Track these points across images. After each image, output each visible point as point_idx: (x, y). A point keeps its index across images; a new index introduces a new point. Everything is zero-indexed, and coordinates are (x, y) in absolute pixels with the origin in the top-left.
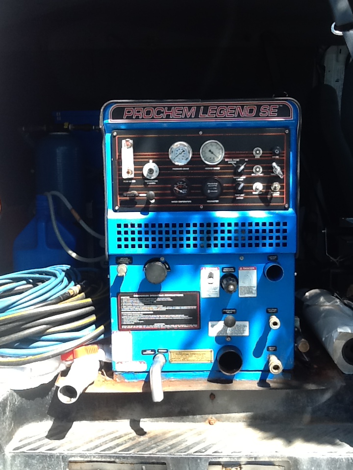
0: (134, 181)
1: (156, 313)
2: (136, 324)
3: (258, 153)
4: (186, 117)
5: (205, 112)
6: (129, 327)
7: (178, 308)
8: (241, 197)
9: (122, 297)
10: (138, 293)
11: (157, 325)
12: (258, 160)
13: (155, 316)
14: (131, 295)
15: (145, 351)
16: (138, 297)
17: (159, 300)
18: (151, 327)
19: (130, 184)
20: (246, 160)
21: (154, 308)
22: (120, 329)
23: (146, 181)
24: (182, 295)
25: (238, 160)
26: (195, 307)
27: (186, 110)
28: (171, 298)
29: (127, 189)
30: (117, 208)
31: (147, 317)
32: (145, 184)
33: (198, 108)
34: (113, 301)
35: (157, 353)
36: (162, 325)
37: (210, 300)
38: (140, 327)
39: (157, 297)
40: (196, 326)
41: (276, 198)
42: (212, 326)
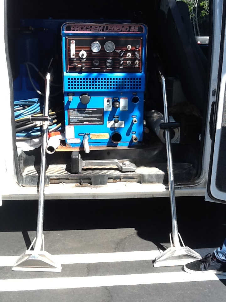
0: (75, 59)
1: (84, 117)
2: (76, 122)
4: (98, 31)
5: (107, 29)
6: (73, 124)
7: (94, 115)
8: (122, 67)
9: (70, 111)
10: (77, 109)
11: (85, 123)
12: (129, 50)
13: (84, 119)
14: (74, 110)
15: (80, 134)
16: (77, 111)
17: (86, 112)
18: (83, 123)
19: (74, 60)
20: (124, 50)
21: (84, 115)
22: (69, 125)
23: (81, 59)
25: (120, 50)
26: (101, 115)
27: (98, 27)
28: (91, 111)
29: (73, 63)
30: (68, 71)
31: (81, 119)
32: (80, 60)
33: (104, 27)
34: (66, 112)
35: (85, 135)
36: (87, 123)
37: (108, 111)
38: (78, 123)
39: (85, 110)
40: (102, 123)
42: (109, 123)
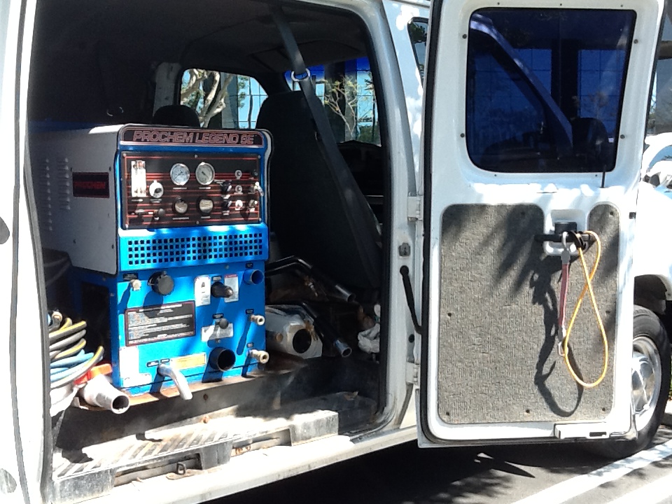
0: (141, 200)
1: (159, 325)
2: (142, 338)
3: (239, 175)
4: (185, 142)
5: (200, 138)
6: (136, 342)
7: (177, 318)
8: (227, 213)
9: (129, 313)
10: (144, 307)
11: (160, 337)
12: (238, 181)
13: (158, 328)
14: (137, 310)
15: (150, 363)
16: (144, 312)
17: (161, 312)
18: (155, 338)
19: (138, 202)
20: (231, 180)
21: (158, 320)
22: (127, 345)
23: (152, 200)
24: (180, 305)
25: (224, 181)
26: (191, 316)
27: (185, 135)
28: (172, 309)
29: (136, 208)
30: (127, 226)
31: (151, 330)
32: (151, 203)
33: (195, 134)
34: (121, 318)
35: (160, 363)
36: (164, 336)
37: (203, 307)
38: (145, 340)
39: (159, 310)
40: (192, 333)
41: (253, 213)
42: (205, 331)
